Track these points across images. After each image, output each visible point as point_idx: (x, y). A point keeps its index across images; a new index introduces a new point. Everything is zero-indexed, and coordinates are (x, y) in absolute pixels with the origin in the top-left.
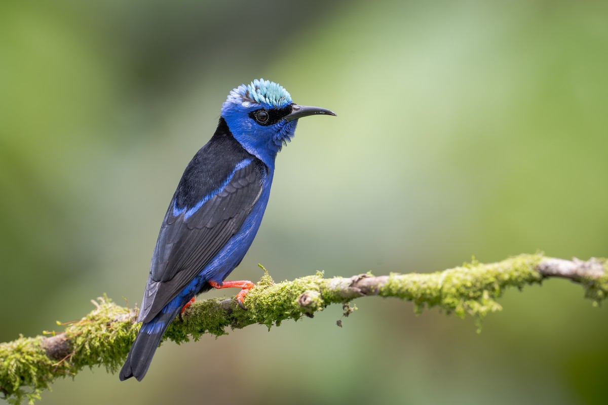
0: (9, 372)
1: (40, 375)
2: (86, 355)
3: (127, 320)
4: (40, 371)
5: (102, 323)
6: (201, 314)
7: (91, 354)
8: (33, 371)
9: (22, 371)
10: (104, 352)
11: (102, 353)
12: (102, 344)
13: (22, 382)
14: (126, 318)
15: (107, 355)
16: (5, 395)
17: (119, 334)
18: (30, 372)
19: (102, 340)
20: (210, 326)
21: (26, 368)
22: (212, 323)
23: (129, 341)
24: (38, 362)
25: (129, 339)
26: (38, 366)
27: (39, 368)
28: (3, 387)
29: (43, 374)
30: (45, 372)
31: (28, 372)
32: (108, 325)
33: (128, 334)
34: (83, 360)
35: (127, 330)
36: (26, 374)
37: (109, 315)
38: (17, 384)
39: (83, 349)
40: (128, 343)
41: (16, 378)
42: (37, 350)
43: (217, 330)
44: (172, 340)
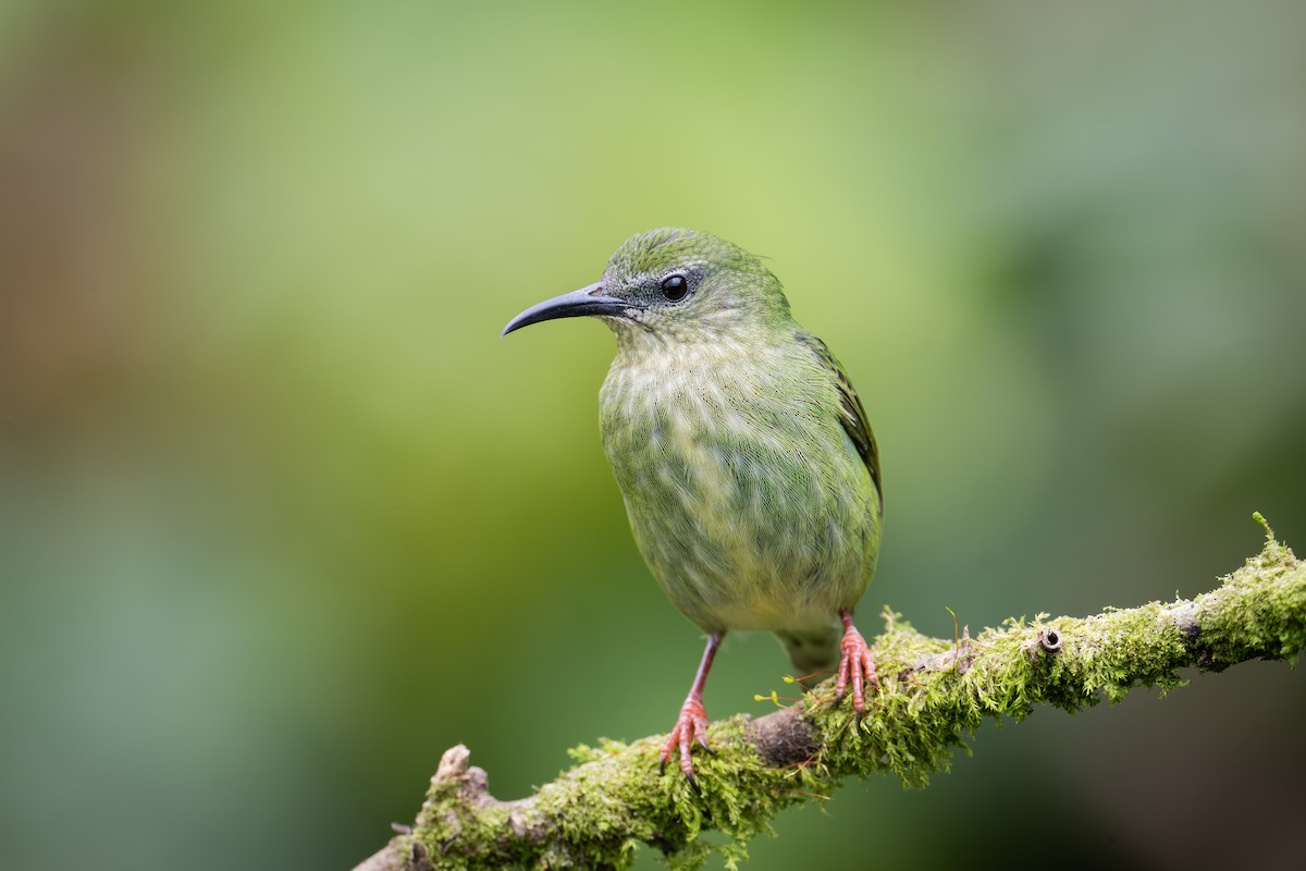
0: (675, 799)
1: (746, 802)
2: (853, 750)
3: (949, 667)
4: (745, 793)
5: (887, 676)
6: (1125, 641)
7: (864, 748)
8: (730, 793)
9: (704, 794)
10: (895, 742)
11: (890, 744)
12: (890, 723)
13: (705, 820)
14: (946, 662)
15: (904, 749)
16: (666, 853)
17: (930, 697)
18: (723, 797)
19: (891, 714)
20: (1148, 669)
21: (714, 789)
22: (1152, 661)
23: (953, 714)
24: (741, 773)
25: (955, 707)
26: (741, 780)
27: (741, 789)
28: (661, 835)
29: (753, 800)
30: (756, 794)
31: (719, 797)
32: (902, 678)
33: (953, 699)
34: (849, 761)
35: (948, 688)
36: (714, 802)
37: (902, 658)
38: (695, 827)
39: (846, 738)
40: (953, 719)
41: (692, 813)
42: (737, 745)
43: (1165, 676)
44: (1058, 707)
